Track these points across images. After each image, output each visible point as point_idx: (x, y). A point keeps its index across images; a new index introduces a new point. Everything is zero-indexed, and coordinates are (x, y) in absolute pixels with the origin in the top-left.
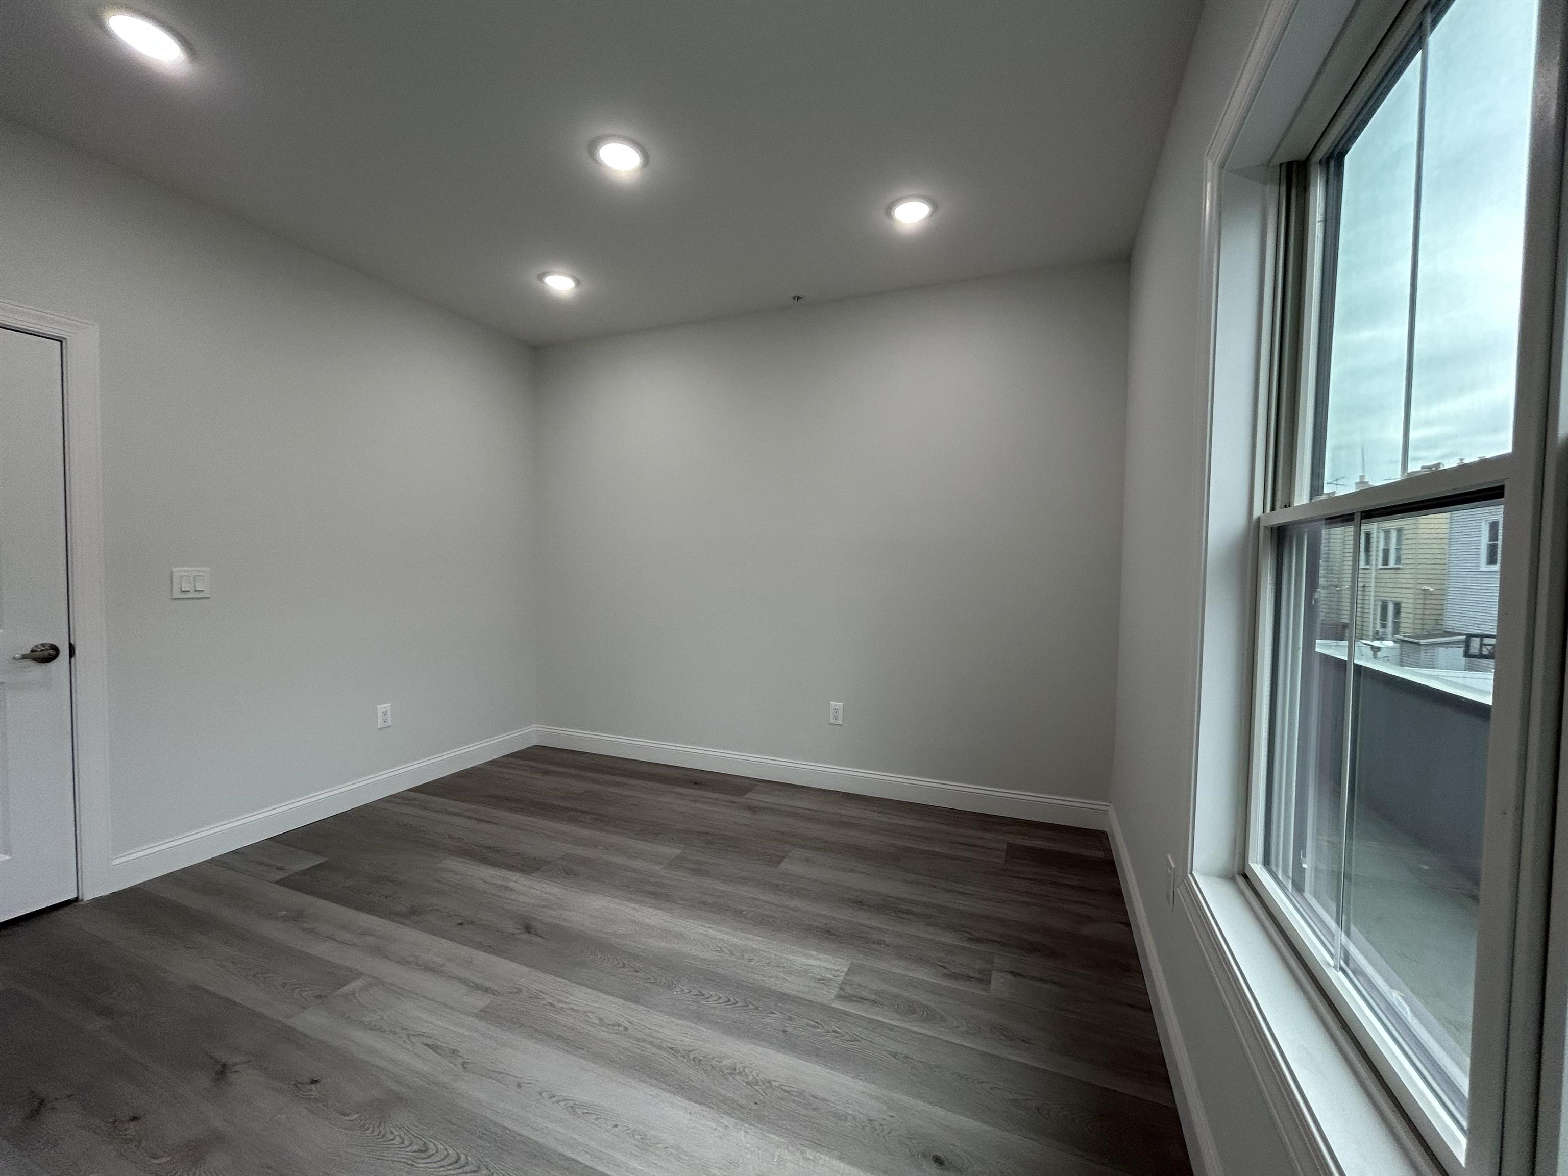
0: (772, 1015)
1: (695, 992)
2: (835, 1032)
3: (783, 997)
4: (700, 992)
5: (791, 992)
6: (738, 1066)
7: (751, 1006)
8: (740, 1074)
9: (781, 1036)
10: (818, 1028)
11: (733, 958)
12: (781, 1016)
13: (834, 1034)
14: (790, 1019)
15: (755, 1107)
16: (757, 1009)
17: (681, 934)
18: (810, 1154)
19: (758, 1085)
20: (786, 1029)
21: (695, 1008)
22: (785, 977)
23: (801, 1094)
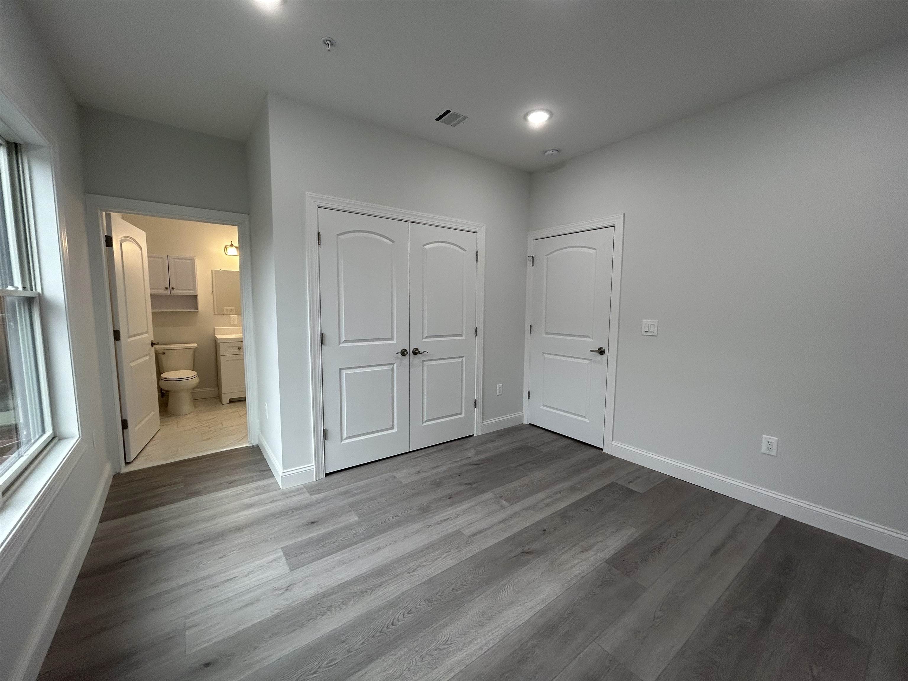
0: (361, 642)
1: (413, 610)
2: (315, 673)
3: (370, 659)
4: (411, 613)
5: (370, 667)
6: (344, 607)
7: (378, 634)
8: (339, 605)
9: (343, 638)
10: (327, 664)
11: (432, 647)
12: (356, 647)
13: (314, 670)
14: (349, 651)
15: (317, 603)
16: (373, 637)
17: (482, 626)
18: (276, 611)
19: (326, 610)
20: (344, 644)
21: (400, 605)
22: (386, 672)
23: (302, 626)
